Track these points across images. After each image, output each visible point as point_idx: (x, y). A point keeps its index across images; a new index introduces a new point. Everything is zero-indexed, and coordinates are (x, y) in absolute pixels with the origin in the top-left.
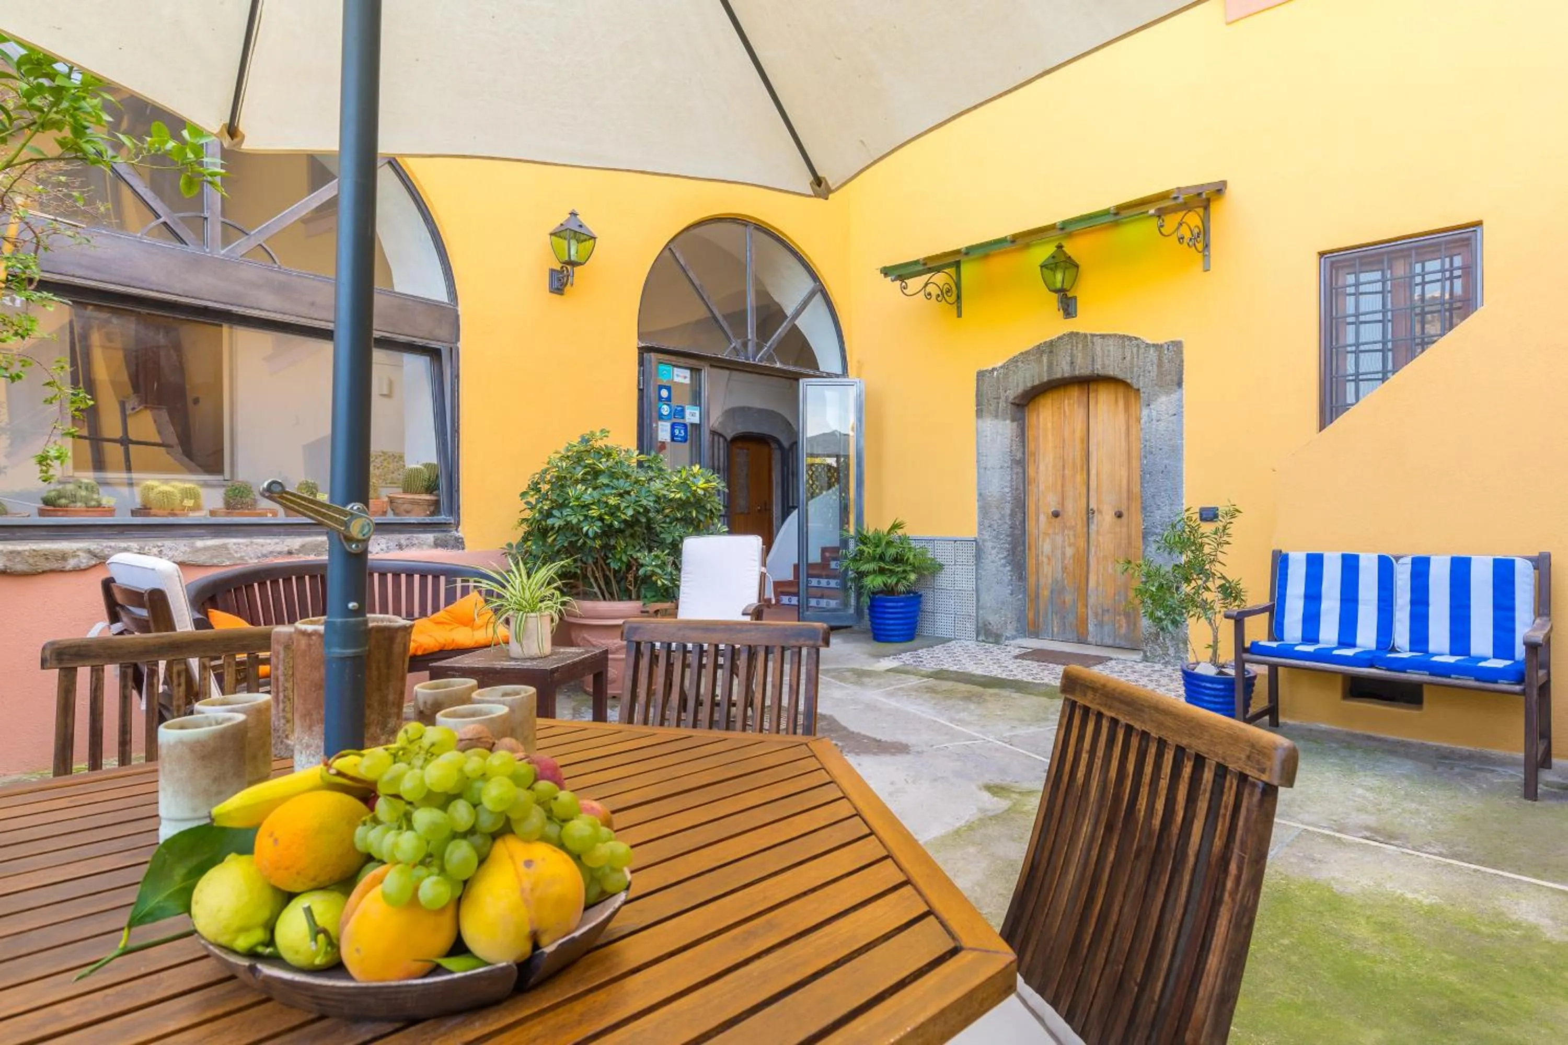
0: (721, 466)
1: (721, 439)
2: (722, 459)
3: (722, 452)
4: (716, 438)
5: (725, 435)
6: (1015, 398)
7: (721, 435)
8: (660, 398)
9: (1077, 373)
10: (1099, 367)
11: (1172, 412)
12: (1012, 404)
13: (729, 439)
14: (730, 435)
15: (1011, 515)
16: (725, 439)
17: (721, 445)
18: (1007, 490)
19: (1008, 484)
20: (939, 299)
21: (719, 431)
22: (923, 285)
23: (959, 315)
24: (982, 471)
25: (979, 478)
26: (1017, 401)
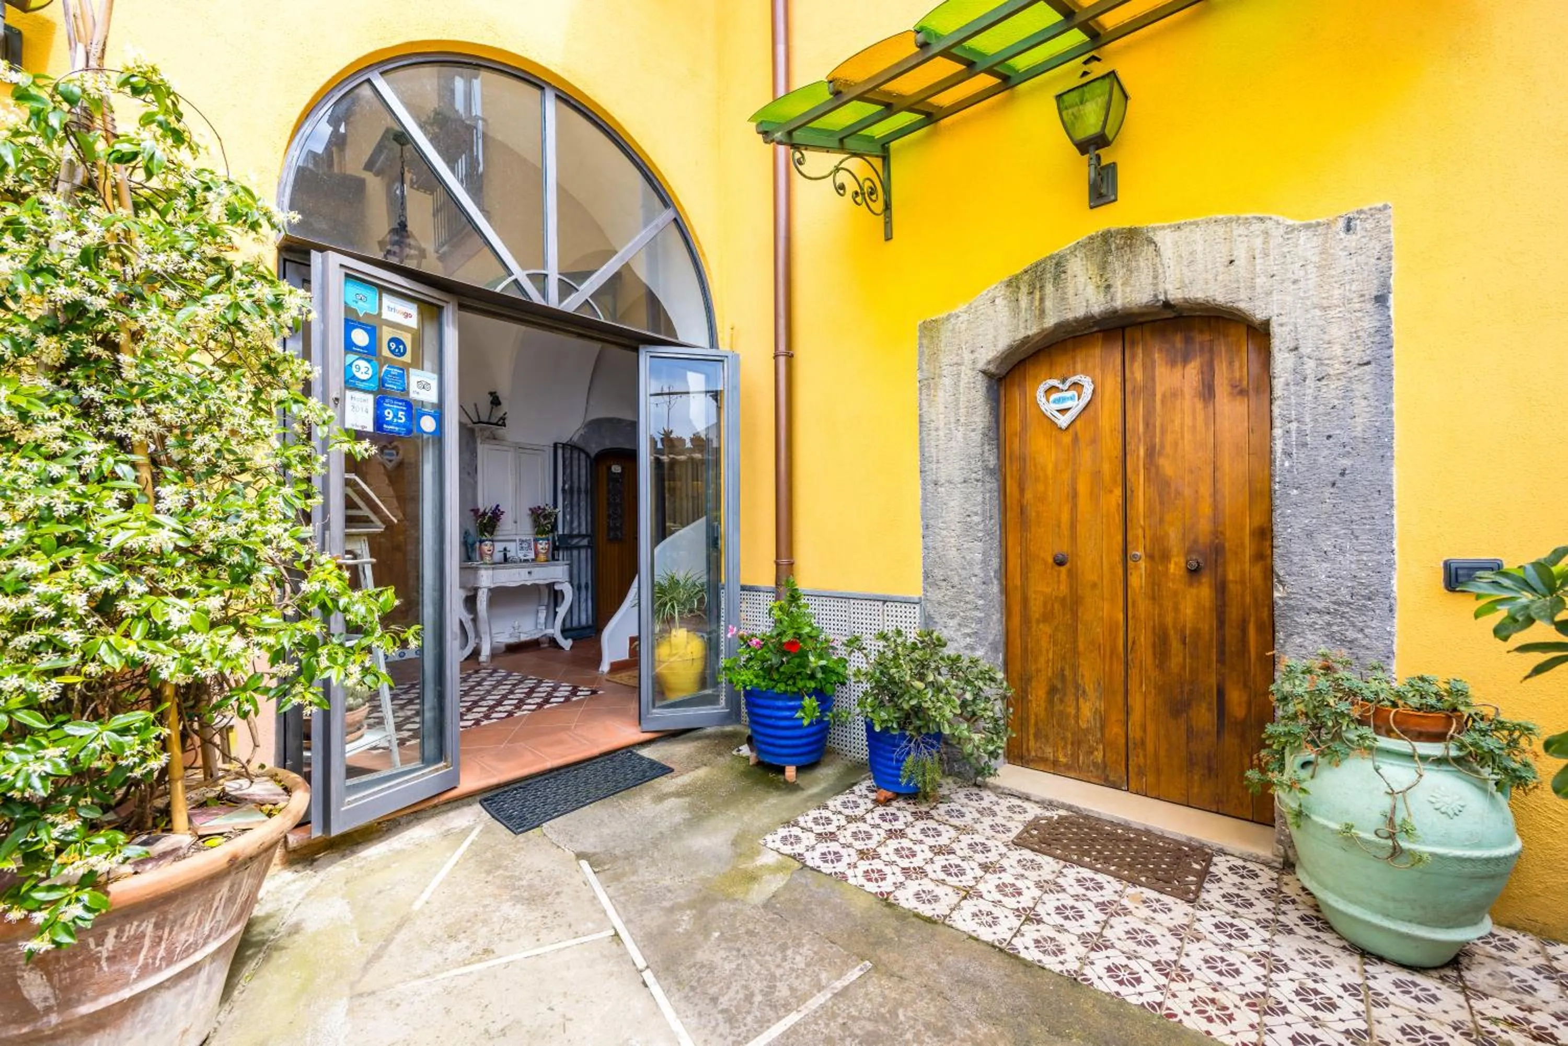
0: (583, 487)
1: (583, 456)
2: (583, 479)
3: (583, 472)
4: (576, 455)
5: (588, 450)
6: (989, 362)
7: (581, 450)
8: (350, 346)
9: (1118, 304)
10: (1169, 287)
11: (1357, 356)
12: (984, 372)
13: (593, 455)
14: (594, 449)
15: (983, 561)
16: (588, 455)
17: (583, 463)
18: (976, 519)
19: (978, 509)
20: (859, 199)
21: (582, 445)
22: (832, 168)
23: (888, 237)
24: (930, 487)
25: (925, 499)
26: (992, 368)
